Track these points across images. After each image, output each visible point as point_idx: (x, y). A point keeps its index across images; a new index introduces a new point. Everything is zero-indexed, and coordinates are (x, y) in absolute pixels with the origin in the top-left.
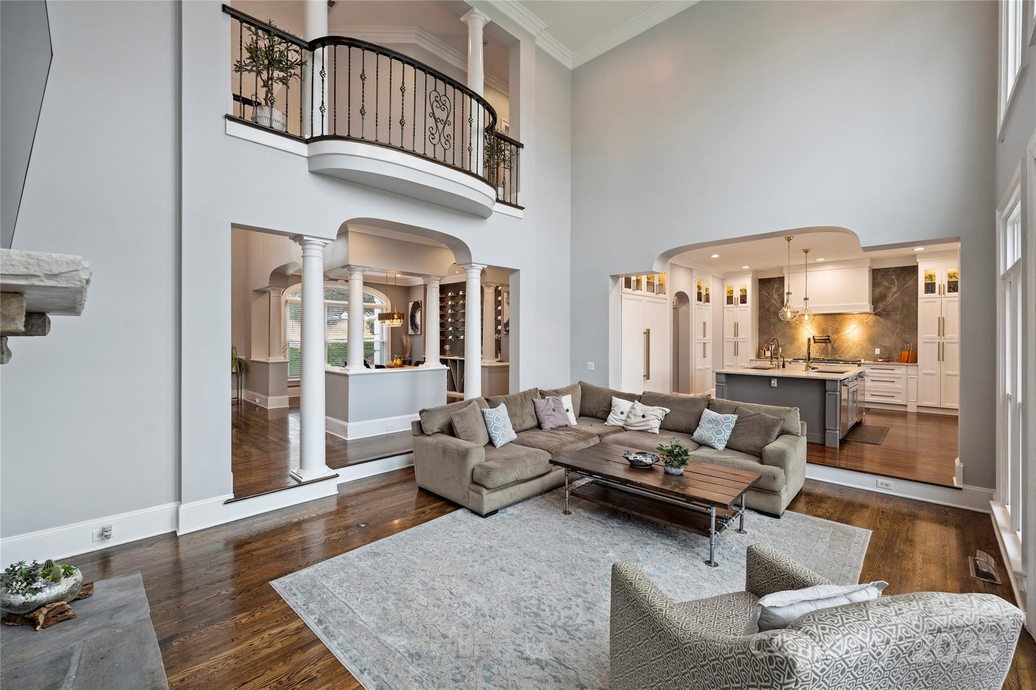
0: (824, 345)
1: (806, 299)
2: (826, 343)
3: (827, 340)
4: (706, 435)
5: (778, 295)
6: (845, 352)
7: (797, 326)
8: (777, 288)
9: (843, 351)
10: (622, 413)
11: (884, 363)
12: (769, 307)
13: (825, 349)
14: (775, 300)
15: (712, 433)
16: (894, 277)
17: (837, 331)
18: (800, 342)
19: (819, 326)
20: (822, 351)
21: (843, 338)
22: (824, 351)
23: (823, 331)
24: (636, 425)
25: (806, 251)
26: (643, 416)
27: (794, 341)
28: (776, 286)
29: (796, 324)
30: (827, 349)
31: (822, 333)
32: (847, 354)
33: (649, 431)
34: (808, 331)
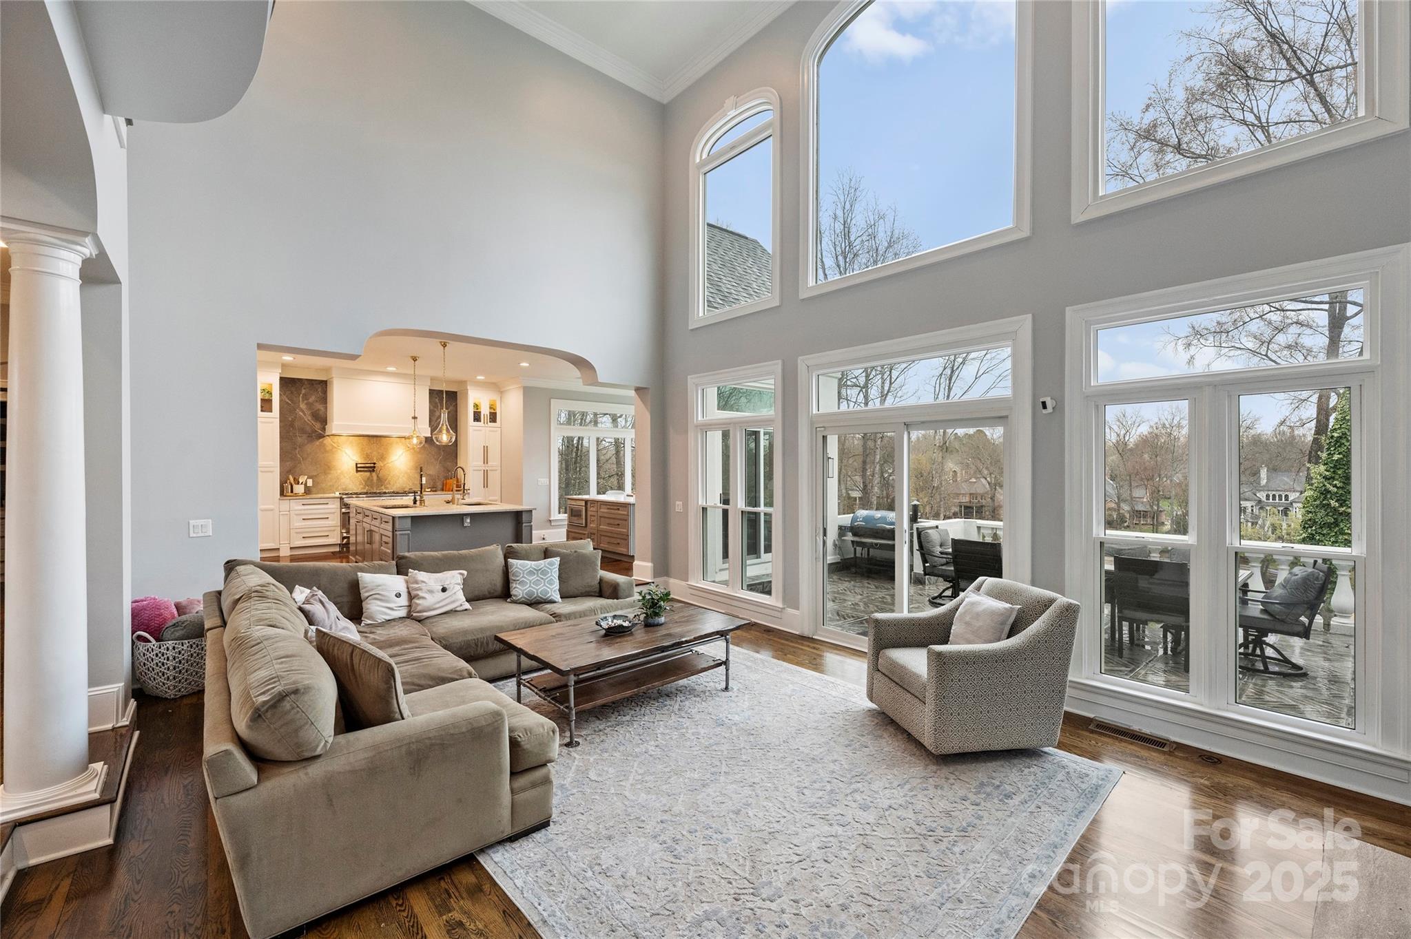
0: (368, 474)
1: (415, 418)
2: (370, 471)
3: (372, 468)
4: (537, 590)
5: (306, 404)
6: (392, 483)
7: (334, 450)
8: (305, 395)
9: (389, 481)
10: (398, 595)
11: (432, 493)
12: (293, 421)
13: (369, 479)
14: (303, 411)
15: (545, 585)
16: (437, 400)
17: (382, 458)
18: (339, 471)
19: (362, 450)
20: (366, 482)
21: (390, 465)
22: (368, 482)
23: (367, 456)
24: (438, 606)
25: (415, 359)
26: (444, 590)
27: (331, 470)
28: (303, 391)
29: (333, 447)
30: (372, 480)
31: (365, 459)
32: (393, 485)
33: (458, 609)
34: (347, 458)
